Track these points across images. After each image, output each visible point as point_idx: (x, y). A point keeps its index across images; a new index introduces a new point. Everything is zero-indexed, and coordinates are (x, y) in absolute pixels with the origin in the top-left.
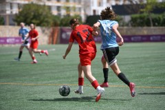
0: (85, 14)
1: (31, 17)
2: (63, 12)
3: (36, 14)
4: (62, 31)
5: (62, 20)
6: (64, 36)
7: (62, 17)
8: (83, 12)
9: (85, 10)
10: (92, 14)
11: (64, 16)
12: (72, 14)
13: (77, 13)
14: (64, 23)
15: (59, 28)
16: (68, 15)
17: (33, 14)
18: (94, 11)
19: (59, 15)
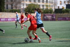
0: (54, 8)
1: (32, 9)
2: (45, 7)
3: (34, 8)
4: (44, 16)
5: (45, 11)
6: (45, 17)
7: (44, 9)
8: (53, 7)
9: (54, 7)
10: (57, 8)
11: (45, 9)
12: (49, 8)
13: (51, 8)
14: (45, 12)
15: (43, 14)
16: (47, 9)
17: (32, 8)
18: (58, 7)
19: (43, 8)
